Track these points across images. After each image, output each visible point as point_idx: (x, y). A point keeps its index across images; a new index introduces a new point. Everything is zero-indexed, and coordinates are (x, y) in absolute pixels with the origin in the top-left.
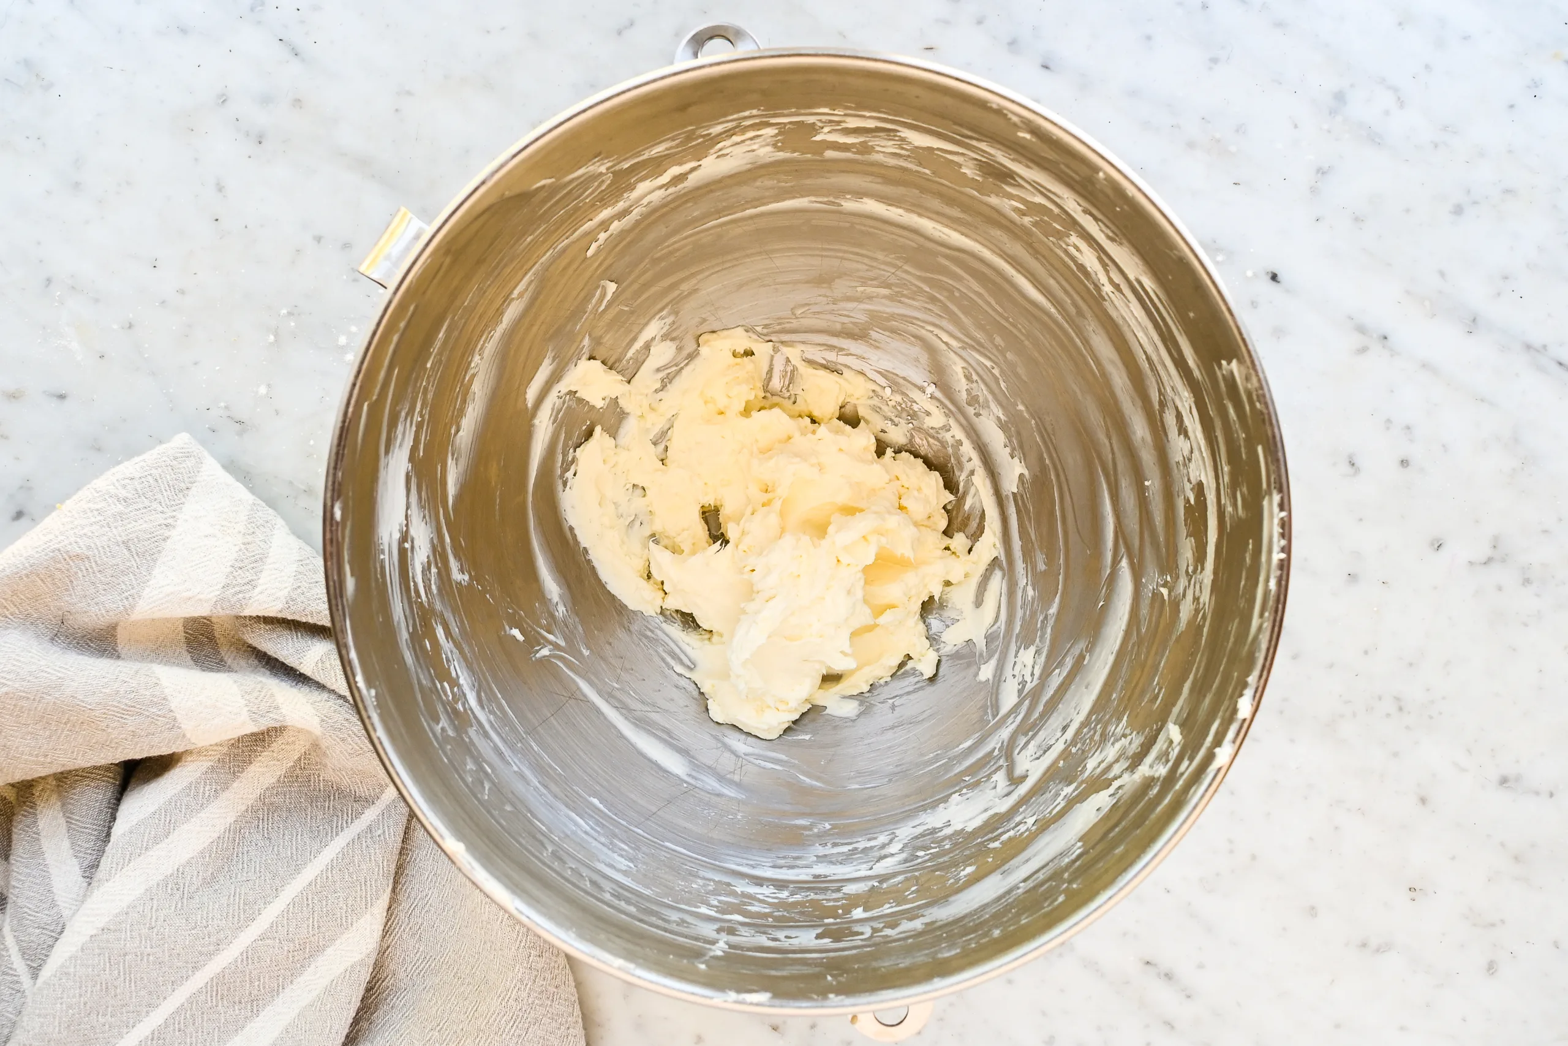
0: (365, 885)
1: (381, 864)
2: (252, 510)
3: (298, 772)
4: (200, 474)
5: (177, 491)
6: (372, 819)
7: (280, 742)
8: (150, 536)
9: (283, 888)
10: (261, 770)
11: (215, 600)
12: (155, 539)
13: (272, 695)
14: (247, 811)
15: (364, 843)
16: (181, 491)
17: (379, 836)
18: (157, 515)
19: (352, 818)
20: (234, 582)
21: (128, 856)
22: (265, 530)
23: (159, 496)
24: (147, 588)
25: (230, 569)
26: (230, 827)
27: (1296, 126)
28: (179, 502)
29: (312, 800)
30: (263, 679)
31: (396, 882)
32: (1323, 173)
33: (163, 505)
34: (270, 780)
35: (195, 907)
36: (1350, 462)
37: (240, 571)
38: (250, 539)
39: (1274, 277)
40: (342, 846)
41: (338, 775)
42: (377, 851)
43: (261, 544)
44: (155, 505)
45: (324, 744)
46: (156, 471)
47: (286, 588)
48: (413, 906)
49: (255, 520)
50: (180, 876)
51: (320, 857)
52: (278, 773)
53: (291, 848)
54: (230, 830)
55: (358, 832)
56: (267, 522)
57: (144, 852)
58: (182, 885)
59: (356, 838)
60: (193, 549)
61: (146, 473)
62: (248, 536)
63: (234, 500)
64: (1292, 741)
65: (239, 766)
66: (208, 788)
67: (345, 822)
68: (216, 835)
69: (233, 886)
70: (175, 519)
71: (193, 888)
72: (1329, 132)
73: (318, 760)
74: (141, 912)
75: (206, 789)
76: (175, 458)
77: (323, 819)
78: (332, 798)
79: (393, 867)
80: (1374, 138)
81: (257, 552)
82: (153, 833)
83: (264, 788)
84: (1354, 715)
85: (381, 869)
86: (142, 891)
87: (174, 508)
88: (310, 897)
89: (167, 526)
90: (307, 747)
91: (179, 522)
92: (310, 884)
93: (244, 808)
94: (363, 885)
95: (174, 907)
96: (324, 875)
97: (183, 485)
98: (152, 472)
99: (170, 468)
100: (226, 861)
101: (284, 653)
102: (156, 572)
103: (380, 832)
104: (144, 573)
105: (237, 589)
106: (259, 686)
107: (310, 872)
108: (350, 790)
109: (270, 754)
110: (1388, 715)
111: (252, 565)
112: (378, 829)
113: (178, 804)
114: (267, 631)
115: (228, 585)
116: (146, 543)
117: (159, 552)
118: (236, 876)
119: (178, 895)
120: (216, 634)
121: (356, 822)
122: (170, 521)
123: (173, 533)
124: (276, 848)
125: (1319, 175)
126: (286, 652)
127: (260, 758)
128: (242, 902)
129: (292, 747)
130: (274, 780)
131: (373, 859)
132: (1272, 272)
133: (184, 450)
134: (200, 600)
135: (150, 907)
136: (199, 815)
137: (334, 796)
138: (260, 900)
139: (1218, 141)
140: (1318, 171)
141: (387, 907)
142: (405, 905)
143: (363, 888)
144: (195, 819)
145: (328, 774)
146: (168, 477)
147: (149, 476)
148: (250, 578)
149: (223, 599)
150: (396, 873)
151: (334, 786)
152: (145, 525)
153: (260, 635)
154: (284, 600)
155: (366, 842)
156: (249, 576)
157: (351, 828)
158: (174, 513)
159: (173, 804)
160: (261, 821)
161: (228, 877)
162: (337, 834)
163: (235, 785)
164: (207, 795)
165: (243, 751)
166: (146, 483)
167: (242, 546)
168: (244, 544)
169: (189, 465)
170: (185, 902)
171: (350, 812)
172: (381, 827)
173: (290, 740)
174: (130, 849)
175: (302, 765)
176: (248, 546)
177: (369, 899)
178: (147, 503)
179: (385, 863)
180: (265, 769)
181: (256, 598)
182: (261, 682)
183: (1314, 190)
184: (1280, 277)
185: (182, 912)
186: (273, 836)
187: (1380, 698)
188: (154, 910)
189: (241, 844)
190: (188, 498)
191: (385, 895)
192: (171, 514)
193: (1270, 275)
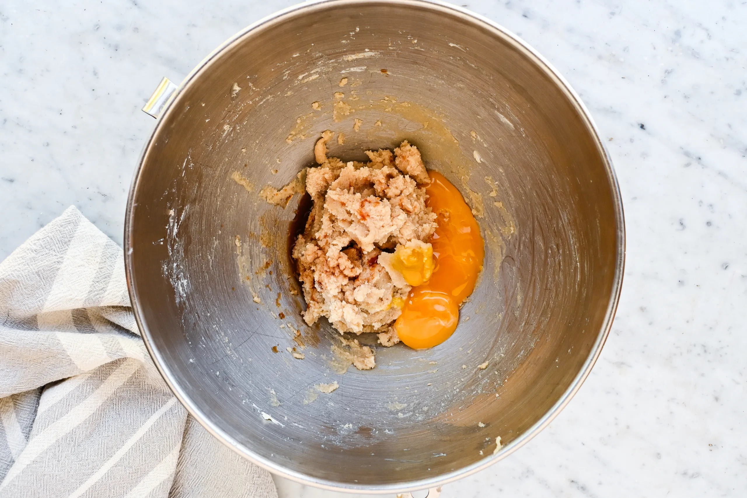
0: (169, 439)
1: (177, 428)
2: (105, 248)
3: (134, 380)
4: (77, 232)
5: (63, 243)
6: (172, 405)
7: (125, 364)
8: (50, 268)
9: (126, 441)
10: (115, 378)
11: (85, 299)
12: (53, 270)
13: (118, 343)
14: (108, 400)
15: (168, 417)
16: (66, 243)
17: (176, 413)
18: (53, 257)
19: (162, 404)
20: (94, 289)
21: (48, 422)
22: (111, 259)
23: (54, 247)
24: (49, 295)
25: (92, 283)
26: (99, 408)
27: (655, 48)
28: (65, 249)
29: (141, 395)
30: (114, 335)
31: (184, 438)
32: (668, 73)
33: (56, 251)
34: (120, 384)
35: (81, 451)
36: (681, 223)
37: (97, 284)
38: (103, 265)
39: (642, 127)
40: (157, 419)
41: (154, 382)
42: (175, 421)
43: (108, 267)
44: (51, 252)
45: (146, 367)
46: (51, 234)
47: (121, 291)
48: (193, 450)
49: (106, 254)
50: (74, 433)
51: (145, 424)
52: (124, 381)
53: (131, 419)
54: (99, 410)
55: (165, 411)
56: (113, 255)
57: (55, 420)
58: (74, 438)
59: (164, 414)
60: (72, 274)
61: (46, 236)
62: (102, 264)
63: (95, 244)
64: (649, 367)
65: (104, 376)
66: (89, 387)
67: (158, 406)
68: (92, 412)
69: (100, 439)
70: (63, 258)
71: (80, 441)
72: (672, 51)
73: (144, 374)
74: (54, 453)
75: (88, 388)
76: (61, 226)
77: (146, 404)
78: (152, 393)
79: (183, 430)
80: (695, 55)
81: (107, 272)
82: (60, 411)
83: (116, 388)
84: (681, 354)
85: (177, 430)
86: (54, 442)
87: (62, 253)
88: (141, 446)
89: (58, 262)
90: (139, 367)
91: (65, 260)
92: (140, 439)
93: (106, 398)
94: (168, 439)
95: (70, 451)
96: (148, 434)
97: (66, 240)
98: (49, 235)
99: (58, 232)
100: (97, 425)
101: (123, 322)
102: (54, 287)
103: (176, 411)
104: (48, 288)
105: (96, 293)
106: (112, 339)
107: (141, 433)
108: (161, 390)
109: (120, 370)
110: (699, 354)
111: (104, 280)
112: (176, 410)
113: (73, 396)
114: (114, 311)
115: (91, 291)
116: (48, 272)
117: (55, 276)
118: (102, 434)
119: (73, 443)
120: (89, 315)
121: (164, 406)
122: (59, 260)
123: (62, 266)
124: (122, 419)
125: (667, 74)
126: (124, 322)
127: (114, 372)
128: (106, 447)
129: (131, 367)
130: (122, 384)
131: (173, 425)
132: (641, 124)
133: (67, 220)
134: (77, 300)
135: (58, 450)
136: (84, 402)
137: (153, 392)
138: (114, 447)
139: (614, 56)
140: (666, 72)
141: (179, 450)
142: (188, 449)
143: (168, 440)
144: (81, 404)
145: (149, 381)
146: (58, 236)
147: (47, 237)
148: (102, 287)
149: (89, 299)
150: (184, 433)
151: (153, 387)
152: (47, 263)
153: (110, 314)
154: (121, 297)
155: (169, 416)
156: (102, 286)
157: (162, 409)
158: (62, 255)
159: (71, 396)
160: (115, 405)
161: (98, 434)
162: (154, 412)
163: (102, 386)
164: (88, 391)
165: (106, 368)
166: (46, 241)
167: (98, 270)
168: (99, 268)
169: (69, 227)
170: (76, 448)
171: (161, 401)
172: (177, 408)
173: (130, 363)
174: (48, 419)
175: (136, 376)
176: (101, 270)
177: (171, 446)
178: (47, 251)
179: (179, 428)
180: (117, 378)
181: (106, 297)
182: (113, 336)
183: (663, 82)
184: (645, 127)
185: (75, 453)
186: (121, 412)
187: (695, 346)
188: (60, 452)
189: (105, 417)
190: (69, 246)
191: (179, 444)
192: (60, 256)
193: (640, 126)
